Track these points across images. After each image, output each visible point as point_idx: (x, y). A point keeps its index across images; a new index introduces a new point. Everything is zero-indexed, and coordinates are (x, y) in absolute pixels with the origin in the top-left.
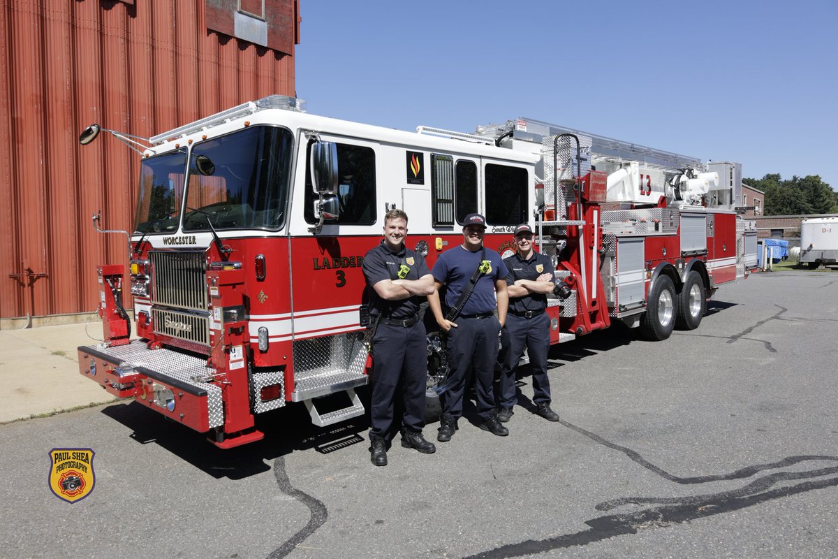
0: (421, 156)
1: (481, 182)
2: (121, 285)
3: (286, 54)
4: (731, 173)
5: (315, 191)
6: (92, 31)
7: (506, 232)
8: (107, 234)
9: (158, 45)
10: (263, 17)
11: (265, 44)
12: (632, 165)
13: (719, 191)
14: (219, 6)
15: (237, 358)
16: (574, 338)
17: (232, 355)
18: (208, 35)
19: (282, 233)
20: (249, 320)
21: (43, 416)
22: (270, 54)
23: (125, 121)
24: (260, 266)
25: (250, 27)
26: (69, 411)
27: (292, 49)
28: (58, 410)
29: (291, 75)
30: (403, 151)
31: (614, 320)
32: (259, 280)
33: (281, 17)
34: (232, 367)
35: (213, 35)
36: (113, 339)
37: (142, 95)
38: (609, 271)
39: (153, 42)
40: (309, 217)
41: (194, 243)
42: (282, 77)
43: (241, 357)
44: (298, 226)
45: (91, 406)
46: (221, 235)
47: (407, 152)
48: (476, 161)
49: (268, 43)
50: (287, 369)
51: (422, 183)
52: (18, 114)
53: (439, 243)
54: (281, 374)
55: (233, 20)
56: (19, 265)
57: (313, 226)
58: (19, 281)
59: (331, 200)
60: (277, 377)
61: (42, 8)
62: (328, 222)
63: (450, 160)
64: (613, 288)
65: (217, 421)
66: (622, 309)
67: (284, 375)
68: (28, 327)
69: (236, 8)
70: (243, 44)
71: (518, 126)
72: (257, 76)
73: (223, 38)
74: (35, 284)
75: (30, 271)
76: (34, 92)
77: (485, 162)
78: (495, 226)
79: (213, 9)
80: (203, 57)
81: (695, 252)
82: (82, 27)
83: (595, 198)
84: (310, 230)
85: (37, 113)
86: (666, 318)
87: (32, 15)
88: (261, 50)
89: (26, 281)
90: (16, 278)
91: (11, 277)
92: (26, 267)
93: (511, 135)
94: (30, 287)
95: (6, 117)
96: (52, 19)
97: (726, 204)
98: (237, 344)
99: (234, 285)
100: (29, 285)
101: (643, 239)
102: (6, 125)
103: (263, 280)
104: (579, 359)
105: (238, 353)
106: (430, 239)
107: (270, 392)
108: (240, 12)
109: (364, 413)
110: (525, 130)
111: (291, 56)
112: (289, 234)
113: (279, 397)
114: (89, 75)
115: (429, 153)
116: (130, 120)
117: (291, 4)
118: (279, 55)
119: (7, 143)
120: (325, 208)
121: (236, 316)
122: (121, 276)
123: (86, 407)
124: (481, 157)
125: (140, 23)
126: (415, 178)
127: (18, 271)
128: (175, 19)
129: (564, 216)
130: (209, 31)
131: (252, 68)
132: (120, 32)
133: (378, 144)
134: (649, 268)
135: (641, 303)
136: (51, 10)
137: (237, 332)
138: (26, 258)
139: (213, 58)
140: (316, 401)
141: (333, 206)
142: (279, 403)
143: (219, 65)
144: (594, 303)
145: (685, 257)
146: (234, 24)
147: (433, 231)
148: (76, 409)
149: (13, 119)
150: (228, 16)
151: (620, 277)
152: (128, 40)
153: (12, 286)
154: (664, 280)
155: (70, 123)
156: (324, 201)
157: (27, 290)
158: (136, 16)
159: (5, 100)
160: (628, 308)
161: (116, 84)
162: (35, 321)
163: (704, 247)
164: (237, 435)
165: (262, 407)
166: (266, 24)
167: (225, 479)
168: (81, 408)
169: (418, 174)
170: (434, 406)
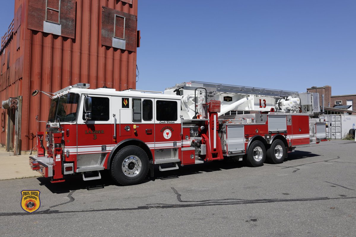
0: (128, 100)
1: (154, 106)
2: (43, 138)
3: (133, 52)
4: (311, 97)
5: (85, 111)
6: (59, 49)
7: (166, 123)
8: (40, 122)
9: (83, 52)
10: (124, 39)
11: (124, 49)
12: (250, 96)
13: (307, 105)
14: (106, 36)
15: (58, 158)
16: (203, 163)
17: (57, 157)
18: (102, 47)
19: (75, 123)
20: (65, 148)
21: (19, 178)
22: (126, 52)
23: (69, 80)
24: (67, 133)
25: (119, 43)
26: (27, 178)
27: (135, 49)
28: (24, 177)
29: (135, 59)
30: (121, 98)
31: (226, 157)
32: (67, 136)
33: (131, 38)
34: (57, 160)
35: (104, 47)
36: (40, 154)
37: (76, 70)
38: (224, 138)
39: (81, 51)
40: (84, 119)
41: (57, 125)
42: (131, 60)
43: (60, 158)
44: (80, 121)
45: (35, 177)
46: (61, 123)
47: (122, 98)
48: (153, 100)
49: (126, 48)
50: (75, 162)
51: (128, 107)
52: (32, 79)
53: (135, 127)
54: (72, 164)
55: (112, 41)
56: (29, 132)
57: (85, 121)
58: (28, 138)
59: (89, 114)
60: (71, 165)
61: (43, 43)
62: (88, 120)
63: (141, 100)
64: (225, 145)
65: (51, 175)
66: (230, 153)
67: (74, 164)
68: (30, 154)
69: (113, 36)
70: (115, 49)
71: (187, 84)
72: (121, 61)
73: (108, 48)
74: (34, 139)
75: (32, 134)
76: (38, 71)
77: (156, 100)
78: (161, 121)
79: (104, 38)
80: (100, 55)
81: (278, 131)
82: (56, 48)
83: (214, 110)
84: (84, 122)
85: (39, 79)
86: (258, 158)
87: (39, 45)
88: (123, 51)
89: (31, 138)
90: (28, 137)
91: (26, 136)
92: (31, 133)
93: (183, 88)
94: (32, 140)
95: (28, 81)
96: (46, 46)
97: (310, 111)
98: (59, 154)
99: (58, 138)
100: (32, 139)
101: (244, 126)
102: (28, 83)
103: (68, 136)
104: (211, 171)
105: (59, 157)
106: (131, 125)
107: (69, 169)
108: (115, 38)
109: (101, 178)
110: (191, 86)
111: (135, 52)
112: (77, 123)
113: (72, 170)
114: (57, 64)
115: (131, 98)
116: (71, 80)
117: (136, 33)
118: (130, 52)
119: (28, 89)
120: (88, 116)
121: (58, 146)
122: (43, 135)
123: (33, 177)
124: (154, 98)
125: (77, 45)
126: (125, 105)
127: (29, 134)
128: (90, 42)
129: (204, 117)
130: (103, 46)
131: (119, 58)
132: (69, 49)
133: (111, 96)
134: (247, 137)
135: (242, 151)
136: (46, 43)
137: (59, 151)
138: (32, 130)
139: (104, 55)
140: (85, 173)
141: (90, 115)
142: (72, 172)
143: (106, 58)
144: (215, 150)
145: (271, 133)
146: (112, 42)
147: (133, 123)
148: (30, 177)
149: (30, 81)
150: (110, 39)
151: (229, 141)
152: (72, 51)
153: (26, 139)
154: (256, 143)
155: (49, 82)
156: (87, 114)
157: (31, 141)
158: (75, 42)
159: (28, 75)
160: (233, 153)
161: (67, 67)
162: (33, 152)
163: (285, 129)
164: (58, 180)
165: (66, 173)
166: (125, 41)
167: (56, 194)
168: (31, 177)
169: (126, 105)
170: (130, 180)
